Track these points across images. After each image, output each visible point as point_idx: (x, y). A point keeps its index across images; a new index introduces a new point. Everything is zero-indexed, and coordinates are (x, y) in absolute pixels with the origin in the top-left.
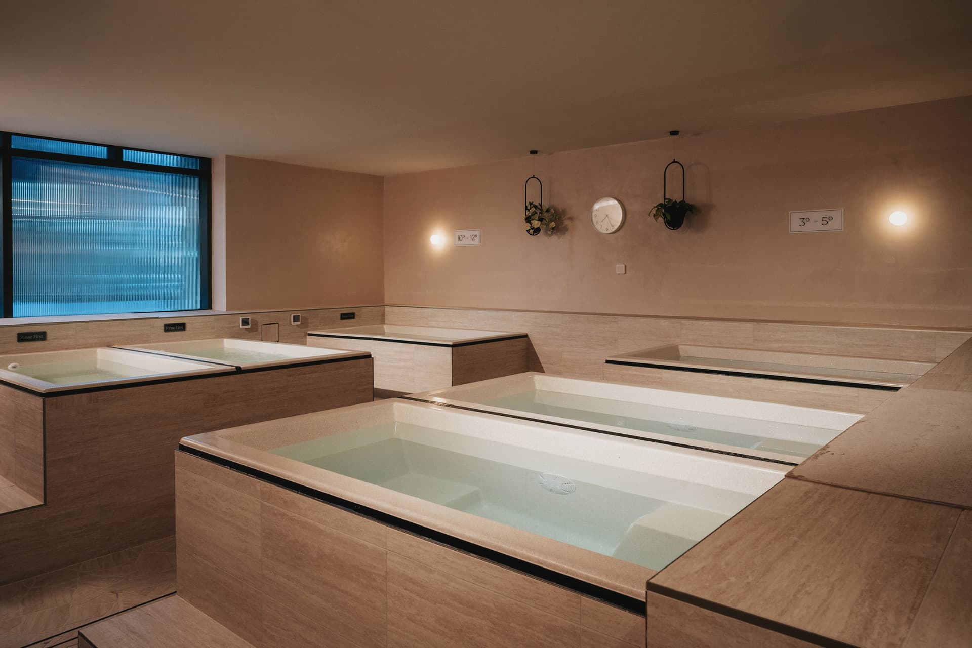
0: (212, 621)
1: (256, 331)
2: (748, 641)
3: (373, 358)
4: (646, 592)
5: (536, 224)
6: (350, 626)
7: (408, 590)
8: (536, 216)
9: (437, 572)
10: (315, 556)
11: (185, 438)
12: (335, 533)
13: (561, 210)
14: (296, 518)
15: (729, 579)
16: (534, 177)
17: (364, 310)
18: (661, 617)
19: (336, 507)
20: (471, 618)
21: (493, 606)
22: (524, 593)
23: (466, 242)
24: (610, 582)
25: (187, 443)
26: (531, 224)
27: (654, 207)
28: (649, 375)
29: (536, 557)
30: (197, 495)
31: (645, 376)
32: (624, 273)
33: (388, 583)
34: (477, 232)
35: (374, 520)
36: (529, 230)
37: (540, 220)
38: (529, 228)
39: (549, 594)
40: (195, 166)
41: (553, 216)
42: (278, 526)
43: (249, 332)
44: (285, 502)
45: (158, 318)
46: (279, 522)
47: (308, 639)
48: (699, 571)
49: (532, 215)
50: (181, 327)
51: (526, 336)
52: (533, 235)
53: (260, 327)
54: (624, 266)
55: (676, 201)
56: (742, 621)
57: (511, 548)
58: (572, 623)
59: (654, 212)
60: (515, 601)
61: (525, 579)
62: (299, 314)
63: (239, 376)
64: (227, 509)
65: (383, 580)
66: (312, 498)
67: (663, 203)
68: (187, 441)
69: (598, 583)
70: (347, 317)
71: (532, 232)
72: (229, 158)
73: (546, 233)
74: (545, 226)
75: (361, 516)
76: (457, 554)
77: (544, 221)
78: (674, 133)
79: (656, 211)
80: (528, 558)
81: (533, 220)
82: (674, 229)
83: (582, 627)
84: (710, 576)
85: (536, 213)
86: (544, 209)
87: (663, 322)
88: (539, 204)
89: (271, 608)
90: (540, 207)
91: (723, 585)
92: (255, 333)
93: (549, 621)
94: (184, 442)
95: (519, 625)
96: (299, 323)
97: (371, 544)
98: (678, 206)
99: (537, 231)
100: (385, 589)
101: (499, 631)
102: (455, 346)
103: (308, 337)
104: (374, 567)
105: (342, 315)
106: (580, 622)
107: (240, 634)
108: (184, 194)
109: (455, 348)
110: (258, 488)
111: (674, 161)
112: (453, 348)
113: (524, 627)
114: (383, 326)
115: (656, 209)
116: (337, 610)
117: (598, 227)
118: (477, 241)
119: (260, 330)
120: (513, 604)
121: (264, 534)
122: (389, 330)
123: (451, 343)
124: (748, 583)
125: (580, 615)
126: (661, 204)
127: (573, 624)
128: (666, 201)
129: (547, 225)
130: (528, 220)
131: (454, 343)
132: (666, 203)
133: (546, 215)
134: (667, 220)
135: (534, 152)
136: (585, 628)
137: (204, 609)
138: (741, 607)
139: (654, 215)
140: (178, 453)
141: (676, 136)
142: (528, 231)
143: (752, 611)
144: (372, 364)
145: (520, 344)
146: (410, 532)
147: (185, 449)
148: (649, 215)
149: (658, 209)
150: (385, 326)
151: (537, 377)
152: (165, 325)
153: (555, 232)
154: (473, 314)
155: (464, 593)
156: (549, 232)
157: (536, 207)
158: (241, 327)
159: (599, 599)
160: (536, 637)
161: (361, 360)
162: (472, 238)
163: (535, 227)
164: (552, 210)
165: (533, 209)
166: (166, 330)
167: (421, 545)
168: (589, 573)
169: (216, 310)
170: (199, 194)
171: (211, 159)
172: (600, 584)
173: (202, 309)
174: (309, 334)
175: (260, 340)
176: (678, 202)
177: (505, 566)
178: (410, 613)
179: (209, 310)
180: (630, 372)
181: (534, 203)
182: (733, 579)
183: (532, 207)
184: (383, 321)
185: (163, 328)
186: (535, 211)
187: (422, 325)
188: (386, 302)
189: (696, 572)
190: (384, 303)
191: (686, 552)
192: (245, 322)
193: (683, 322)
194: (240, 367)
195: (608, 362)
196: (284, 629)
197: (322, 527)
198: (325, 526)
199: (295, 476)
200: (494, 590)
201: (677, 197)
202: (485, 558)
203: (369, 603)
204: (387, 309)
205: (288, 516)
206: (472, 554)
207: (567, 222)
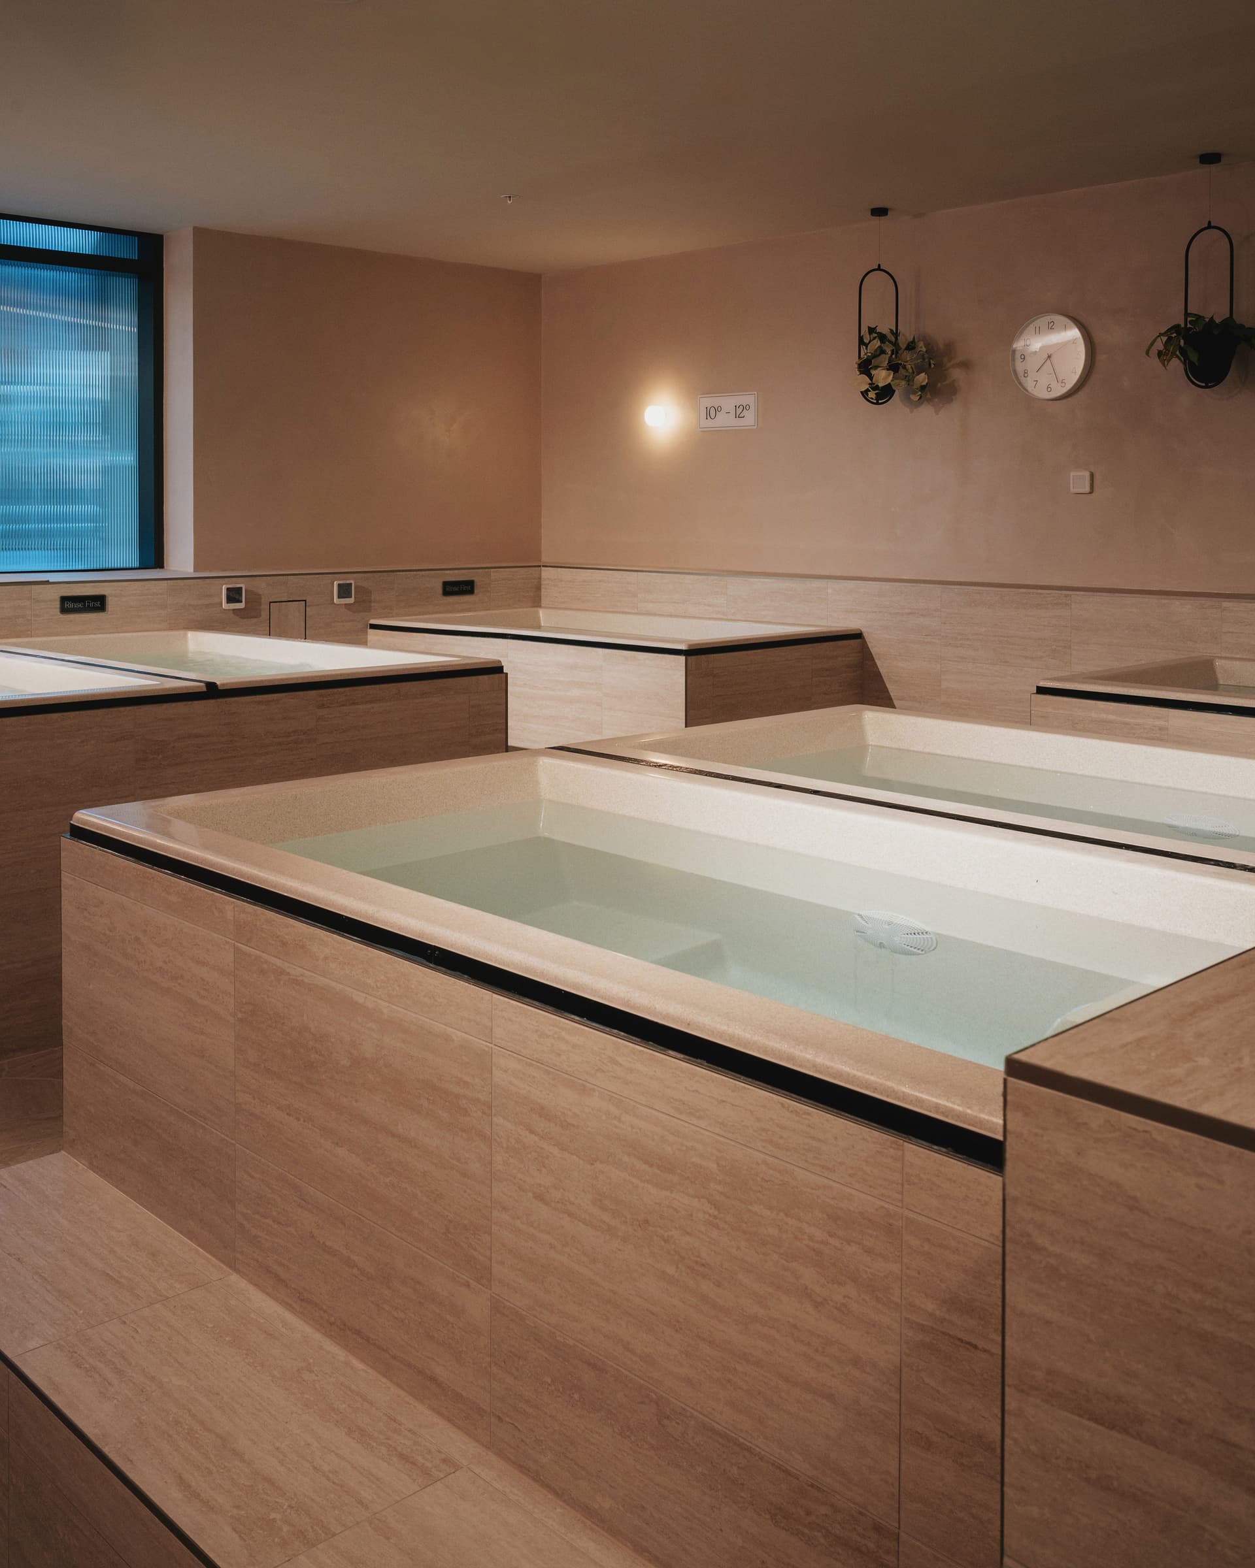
0: (133, 1205)
1: (258, 616)
2: (1221, 1182)
3: (507, 674)
4: (1005, 1081)
5: (883, 377)
6: (415, 1214)
7: (537, 1134)
8: (884, 360)
9: (597, 1093)
10: (345, 1062)
11: (81, 811)
12: (385, 1011)
13: (941, 346)
14: (306, 981)
15: (1196, 1061)
16: (879, 269)
17: (494, 574)
18: (1036, 1135)
19: (387, 952)
20: (668, 1193)
21: (713, 1166)
22: (781, 1137)
23: (725, 420)
24: (969, 1111)
25: (86, 822)
26: (871, 377)
27: (1161, 334)
28: (1139, 721)
29: (809, 1057)
30: (105, 934)
31: (1126, 724)
32: (1087, 489)
33: (495, 1119)
34: (749, 399)
35: (467, 981)
36: (867, 390)
37: (894, 367)
38: (867, 387)
39: (836, 1138)
40: (128, 251)
41: (924, 359)
42: (268, 997)
43: (243, 618)
44: (284, 944)
45: (47, 582)
46: (271, 989)
47: (328, 1243)
48: (1131, 1043)
49: (875, 356)
50: (96, 603)
51: (858, 636)
52: (877, 403)
53: (265, 606)
54: (1087, 474)
55: (1212, 319)
56: (1208, 1140)
57: (756, 1038)
58: (883, 1204)
59: (1159, 345)
60: (762, 1156)
61: (783, 1105)
62: (352, 582)
63: (211, 703)
64: (165, 962)
65: (484, 1113)
66: (339, 934)
67: (1183, 326)
68: (88, 817)
69: (943, 1113)
70: (456, 589)
71: (874, 396)
72: (200, 234)
73: (907, 399)
74: (903, 383)
75: (440, 971)
76: (640, 1051)
77: (901, 370)
78: (1210, 159)
79: (1166, 345)
80: (790, 1058)
81: (876, 367)
82: (1206, 387)
83: (906, 1213)
84: (1153, 1054)
85: (883, 352)
86: (903, 344)
87: (1176, 604)
88: (891, 330)
89: (252, 1177)
90: (893, 339)
91: (1179, 1071)
92: (254, 620)
93: (834, 1198)
94: (79, 820)
95: (771, 1208)
96: (351, 600)
97: (459, 1033)
98: (1216, 332)
99: (884, 394)
100: (489, 1133)
101: (726, 1222)
102: (693, 652)
103: (371, 632)
104: (466, 1084)
105: (445, 584)
106: (902, 1201)
107: (190, 1235)
108: (103, 319)
109: (692, 659)
110: (229, 915)
111: (1210, 226)
112: (689, 658)
113: (782, 1214)
114: (538, 613)
115: (1165, 339)
116: (387, 1180)
117: (1029, 384)
118: (750, 419)
119: (265, 614)
120: (758, 1164)
121: (240, 1015)
122: (549, 620)
123: (683, 647)
124: (1239, 1069)
125: (902, 1185)
126: (1176, 328)
127: (886, 1206)
128: (1189, 319)
129: (909, 380)
130: (865, 367)
131: (690, 645)
132: (1189, 326)
133: (907, 356)
134: (1192, 364)
135: (879, 212)
136: (911, 1215)
137: (118, 1182)
138: (1210, 1109)
139: (1160, 354)
140: (69, 845)
141: (1213, 168)
142: (864, 394)
143: (1234, 1118)
144: (504, 687)
145: (845, 653)
146: (543, 1006)
147: (81, 834)
148: (1147, 353)
149: (1170, 339)
150: (542, 613)
151: (873, 719)
152: (64, 599)
153: (929, 396)
154: (736, 586)
155: (653, 1140)
156: (912, 397)
157: (882, 338)
158: (225, 605)
159: (944, 1150)
160: (806, 1237)
161: (480, 677)
162: (739, 411)
163: (881, 385)
164: (921, 344)
165: (877, 343)
166: (64, 610)
167: (563, 1033)
168: (922, 1092)
169: (172, 569)
170: (136, 319)
171: (161, 236)
172: (947, 1117)
173: (143, 566)
174: (373, 627)
175: (266, 635)
176: (1218, 320)
177: (742, 1077)
178: (540, 1185)
179: (158, 570)
180: (1094, 715)
181: (878, 330)
182: (1204, 1061)
183: (875, 338)
184: (537, 602)
185: (58, 605)
186: (880, 347)
187: (626, 610)
188: (545, 558)
189: (1123, 1046)
190: (540, 561)
191: (1111, 1011)
192: (234, 595)
193: (1226, 604)
194: (214, 684)
195: (1041, 690)
196: (279, 1223)
197: (359, 997)
198: (364, 995)
199: (304, 888)
200: (717, 1130)
201: (1218, 311)
202: (699, 1061)
203: (455, 1162)
204: (546, 573)
205: (288, 974)
206: (671, 1052)
207: (957, 374)
